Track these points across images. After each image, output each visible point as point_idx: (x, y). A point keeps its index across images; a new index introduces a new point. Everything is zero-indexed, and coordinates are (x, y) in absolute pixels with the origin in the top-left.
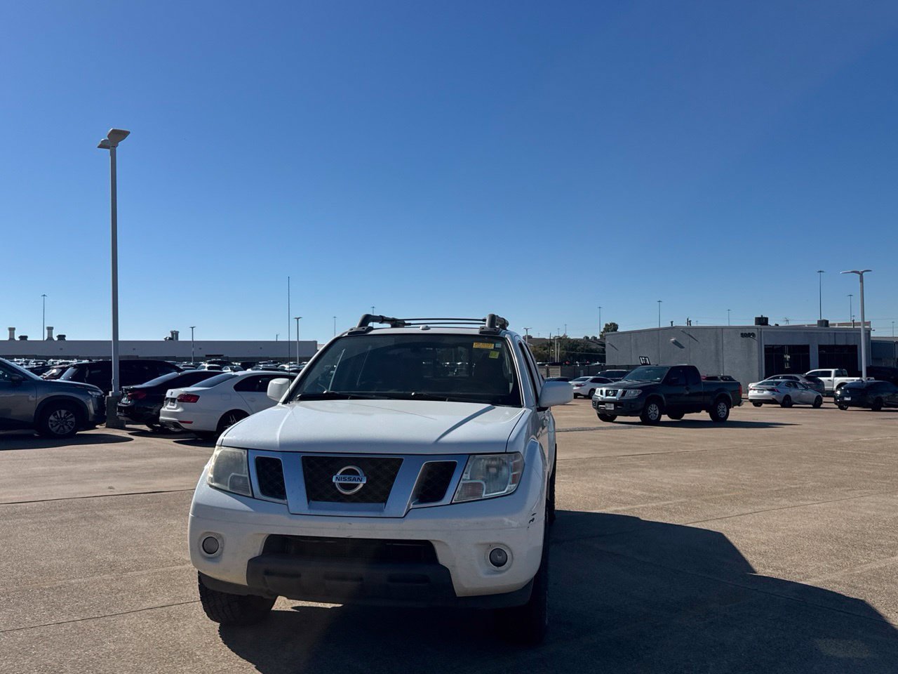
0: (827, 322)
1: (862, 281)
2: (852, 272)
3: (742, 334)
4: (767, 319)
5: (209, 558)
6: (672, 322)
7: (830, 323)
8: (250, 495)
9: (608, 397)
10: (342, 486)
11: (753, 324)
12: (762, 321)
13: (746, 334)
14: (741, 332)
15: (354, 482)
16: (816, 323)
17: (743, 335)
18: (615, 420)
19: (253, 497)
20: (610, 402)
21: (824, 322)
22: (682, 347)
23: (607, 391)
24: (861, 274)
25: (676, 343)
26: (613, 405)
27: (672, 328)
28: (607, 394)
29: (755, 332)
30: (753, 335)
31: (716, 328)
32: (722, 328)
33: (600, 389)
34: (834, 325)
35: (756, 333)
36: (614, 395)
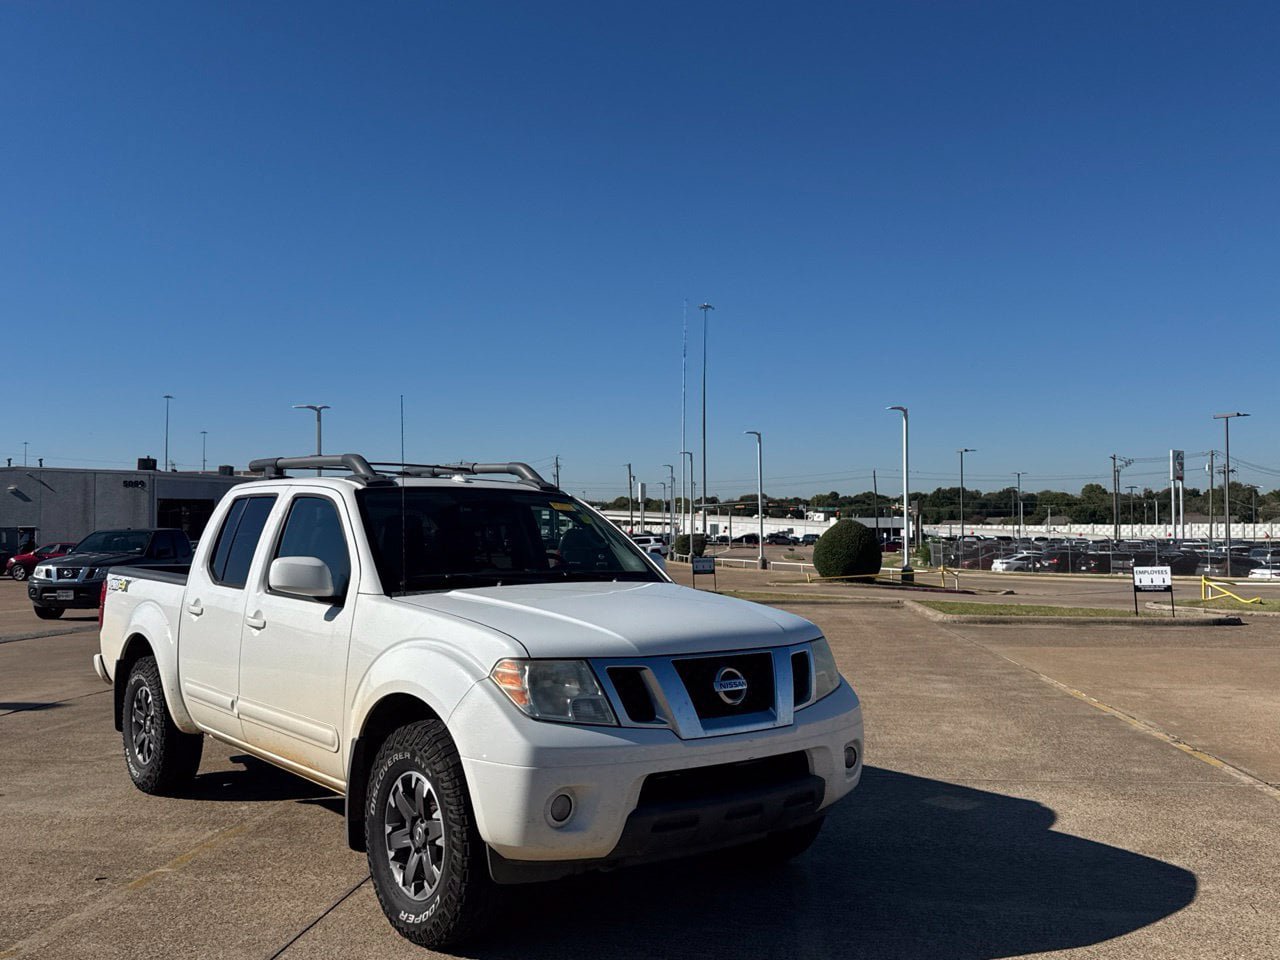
0: (232, 468)
1: (319, 420)
2: (309, 407)
3: (125, 482)
4: (155, 461)
5: (562, 827)
6: (9, 460)
7: (235, 470)
8: (615, 723)
9: (61, 580)
10: (728, 694)
11: (134, 467)
12: (147, 464)
13: (130, 483)
14: (124, 478)
15: (740, 688)
16: (217, 470)
17: (127, 484)
18: (62, 617)
19: (619, 726)
20: (65, 587)
21: (228, 470)
22: (27, 499)
23: (58, 570)
24: (319, 411)
25: (16, 493)
26: (71, 593)
27: (10, 470)
28: (60, 574)
29: (145, 479)
30: (142, 483)
31: (85, 472)
32: (95, 473)
33: (44, 568)
34: (239, 473)
35: (147, 482)
36: (73, 577)
